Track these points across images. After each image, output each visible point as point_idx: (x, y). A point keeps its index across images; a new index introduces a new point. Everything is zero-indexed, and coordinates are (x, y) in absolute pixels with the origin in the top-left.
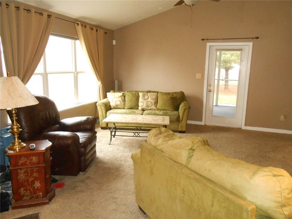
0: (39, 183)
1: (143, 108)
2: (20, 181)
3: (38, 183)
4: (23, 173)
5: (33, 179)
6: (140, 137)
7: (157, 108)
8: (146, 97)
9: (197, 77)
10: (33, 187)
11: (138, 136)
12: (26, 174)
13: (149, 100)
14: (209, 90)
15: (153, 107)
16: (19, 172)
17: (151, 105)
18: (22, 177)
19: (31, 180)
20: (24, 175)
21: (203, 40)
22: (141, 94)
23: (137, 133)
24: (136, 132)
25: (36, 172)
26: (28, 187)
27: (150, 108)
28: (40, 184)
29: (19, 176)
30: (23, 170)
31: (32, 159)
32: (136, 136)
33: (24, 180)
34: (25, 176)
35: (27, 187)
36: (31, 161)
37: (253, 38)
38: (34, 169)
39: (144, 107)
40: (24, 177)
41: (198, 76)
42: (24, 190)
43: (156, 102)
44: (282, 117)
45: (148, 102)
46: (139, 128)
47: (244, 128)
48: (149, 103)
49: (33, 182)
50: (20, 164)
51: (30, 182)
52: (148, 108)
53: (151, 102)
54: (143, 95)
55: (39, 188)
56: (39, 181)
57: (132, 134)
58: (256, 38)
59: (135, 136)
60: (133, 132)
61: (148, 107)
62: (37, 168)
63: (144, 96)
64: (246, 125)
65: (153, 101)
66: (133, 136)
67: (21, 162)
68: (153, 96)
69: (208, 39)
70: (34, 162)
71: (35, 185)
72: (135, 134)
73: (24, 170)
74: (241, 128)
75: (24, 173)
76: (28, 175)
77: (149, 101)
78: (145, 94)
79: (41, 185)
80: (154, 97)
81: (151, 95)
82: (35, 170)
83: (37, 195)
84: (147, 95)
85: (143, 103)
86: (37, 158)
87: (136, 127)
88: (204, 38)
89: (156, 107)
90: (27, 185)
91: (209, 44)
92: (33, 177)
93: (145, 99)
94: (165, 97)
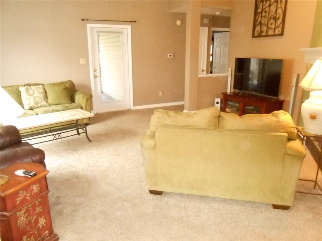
0: (44, 218)
1: (31, 107)
2: (21, 228)
3: (42, 219)
4: (23, 214)
5: (35, 217)
6: (62, 138)
7: (49, 104)
8: (31, 92)
9: (81, 63)
10: (37, 227)
11: (60, 137)
12: (27, 215)
13: (36, 94)
14: (95, 75)
15: (44, 103)
16: (18, 215)
17: (40, 101)
18: (23, 220)
19: (33, 220)
20: (25, 216)
21: (83, 20)
22: (22, 89)
23: (58, 134)
24: (56, 134)
25: (38, 206)
26: (32, 231)
27: (39, 105)
28: (44, 220)
29: (19, 222)
30: (23, 210)
31: (33, 190)
32: (57, 139)
33: (26, 225)
34: (27, 217)
35: (30, 231)
36: (31, 194)
37: (130, 22)
38: (35, 203)
39: (32, 104)
40: (25, 219)
41: (82, 61)
42: (27, 237)
43: (46, 97)
44: (161, 93)
45: (35, 97)
46: (47, 130)
47: (133, 108)
48: (37, 99)
49: (37, 222)
50: (18, 203)
51: (33, 223)
52: (37, 106)
53: (39, 97)
54: (25, 89)
55: (45, 225)
56: (43, 217)
57: (52, 138)
58: (133, 21)
59: (55, 138)
60: (53, 135)
61: (38, 103)
62: (39, 200)
63: (27, 91)
64: (134, 105)
65: (42, 96)
66: (53, 140)
67: (19, 200)
68: (39, 89)
69: (87, 20)
70: (35, 192)
71: (39, 224)
72: (55, 137)
73: (25, 210)
74: (130, 110)
75: (25, 213)
76: (29, 215)
77: (37, 97)
78: (27, 88)
79: (46, 220)
80: (41, 90)
81: (37, 89)
82: (37, 204)
83: (42, 236)
84: (32, 89)
85: (29, 99)
86: (38, 185)
87: (44, 129)
88: (84, 19)
89: (47, 102)
90: (30, 230)
91: (89, 25)
92: (36, 215)
93: (30, 95)
94: (56, 88)
